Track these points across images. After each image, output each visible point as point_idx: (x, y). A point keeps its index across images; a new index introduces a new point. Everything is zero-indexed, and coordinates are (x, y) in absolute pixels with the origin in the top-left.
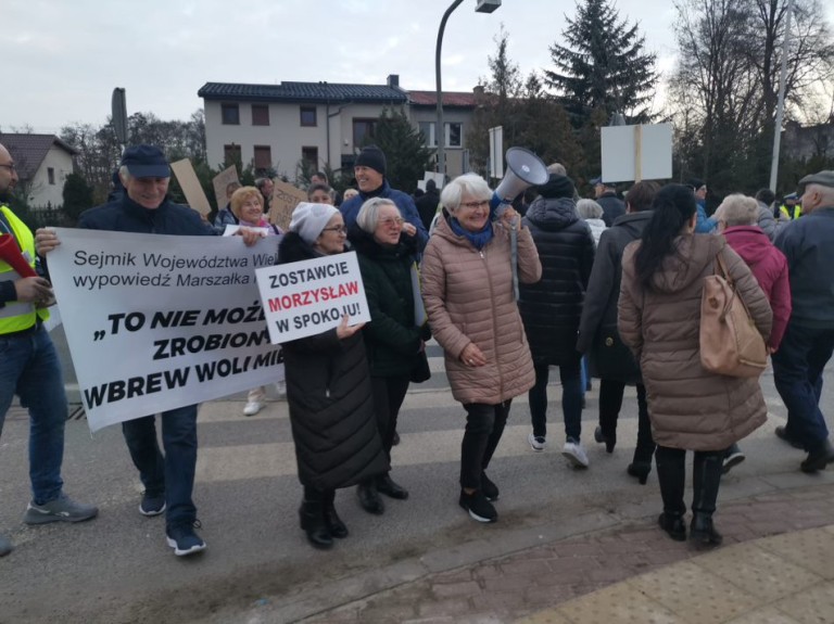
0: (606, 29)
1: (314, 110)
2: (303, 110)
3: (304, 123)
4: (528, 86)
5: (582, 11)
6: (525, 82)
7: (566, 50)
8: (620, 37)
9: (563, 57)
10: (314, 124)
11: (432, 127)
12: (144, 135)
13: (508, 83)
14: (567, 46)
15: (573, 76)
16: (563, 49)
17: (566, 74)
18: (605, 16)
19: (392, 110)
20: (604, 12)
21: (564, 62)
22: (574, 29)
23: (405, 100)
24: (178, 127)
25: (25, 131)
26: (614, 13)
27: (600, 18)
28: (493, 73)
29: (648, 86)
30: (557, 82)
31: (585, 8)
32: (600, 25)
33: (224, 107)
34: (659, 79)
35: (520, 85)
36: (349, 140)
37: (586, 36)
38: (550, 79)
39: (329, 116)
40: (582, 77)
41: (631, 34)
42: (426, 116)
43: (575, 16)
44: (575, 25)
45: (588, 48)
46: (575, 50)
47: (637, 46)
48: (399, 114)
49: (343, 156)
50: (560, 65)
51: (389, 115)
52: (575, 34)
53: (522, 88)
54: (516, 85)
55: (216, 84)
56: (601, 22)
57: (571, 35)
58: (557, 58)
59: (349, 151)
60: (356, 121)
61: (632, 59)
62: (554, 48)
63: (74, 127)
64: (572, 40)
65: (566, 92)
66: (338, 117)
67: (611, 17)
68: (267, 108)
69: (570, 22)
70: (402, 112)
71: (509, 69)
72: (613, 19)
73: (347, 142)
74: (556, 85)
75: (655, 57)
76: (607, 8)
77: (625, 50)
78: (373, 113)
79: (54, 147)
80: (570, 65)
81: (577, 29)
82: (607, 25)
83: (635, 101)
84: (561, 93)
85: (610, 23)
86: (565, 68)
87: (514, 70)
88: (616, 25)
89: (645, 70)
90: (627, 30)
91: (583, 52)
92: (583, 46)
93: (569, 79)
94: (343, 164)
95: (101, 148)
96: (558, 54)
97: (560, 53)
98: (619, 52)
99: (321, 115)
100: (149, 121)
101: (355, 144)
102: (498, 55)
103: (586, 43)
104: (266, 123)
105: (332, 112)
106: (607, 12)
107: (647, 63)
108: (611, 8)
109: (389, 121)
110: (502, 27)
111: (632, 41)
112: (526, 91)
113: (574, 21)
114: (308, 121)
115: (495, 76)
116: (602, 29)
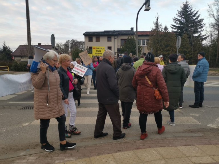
0: (189, 12)
1: (111, 37)
2: (108, 37)
3: (108, 41)
4: (164, 29)
5: (182, 8)
6: (163, 28)
7: (178, 19)
8: (193, 14)
9: (176, 21)
10: (111, 41)
11: (142, 41)
12: (74, 45)
13: (159, 28)
14: (178, 18)
15: (179, 26)
16: (177, 19)
17: (177, 25)
18: (189, 9)
19: (131, 37)
20: (188, 8)
21: (177, 22)
22: (180, 13)
23: (134, 34)
24: (82, 43)
25: (47, 45)
26: (191, 8)
27: (188, 10)
28: (155, 26)
29: (201, 27)
30: (175, 27)
31: (183, 7)
32: (187, 12)
33: (89, 38)
34: (205, 26)
35: (162, 29)
36: (120, 45)
37: (183, 15)
38: (173, 27)
39: (114, 39)
40: (182, 26)
41: (196, 13)
42: (139, 38)
43: (180, 9)
44: (180, 12)
45: (184, 18)
46: (180, 18)
47: (198, 17)
48: (132, 37)
49: (118, 49)
50: (176, 23)
51: (130, 38)
52: (180, 14)
53: (163, 29)
54: (161, 29)
55: (88, 32)
56: (188, 11)
57: (179, 15)
58: (175, 21)
59: (119, 47)
60: (121, 40)
61: (197, 20)
62: (174, 18)
63: (58, 43)
64: (179, 16)
65: (177, 30)
66: (117, 39)
67: (190, 9)
68: (99, 37)
69: (179, 11)
70: (133, 37)
71: (159, 25)
72: (191, 10)
73: (119, 45)
74: (174, 28)
75: (203, 19)
76: (189, 7)
77: (194, 18)
78: (126, 37)
79: (52, 48)
80: (179, 23)
81: (181, 13)
82: (189, 11)
83: (198, 32)
84: (176, 30)
85: (190, 11)
86: (177, 24)
87: (161, 25)
88: (192, 11)
89: (200, 23)
90: (195, 12)
91: (182, 19)
92: (182, 18)
93: (178, 27)
94: (118, 51)
95: (64, 48)
96: (175, 20)
97: (176, 20)
98: (193, 18)
99: (113, 39)
100: (76, 42)
101: (121, 45)
102: (156, 21)
103: (183, 17)
104: (99, 41)
105: (115, 37)
106: (190, 8)
107: (201, 21)
108: (190, 7)
109: (130, 39)
110: (157, 14)
111: (197, 15)
112: (164, 30)
113: (180, 11)
114: (109, 40)
115: (155, 27)
116: (188, 12)
